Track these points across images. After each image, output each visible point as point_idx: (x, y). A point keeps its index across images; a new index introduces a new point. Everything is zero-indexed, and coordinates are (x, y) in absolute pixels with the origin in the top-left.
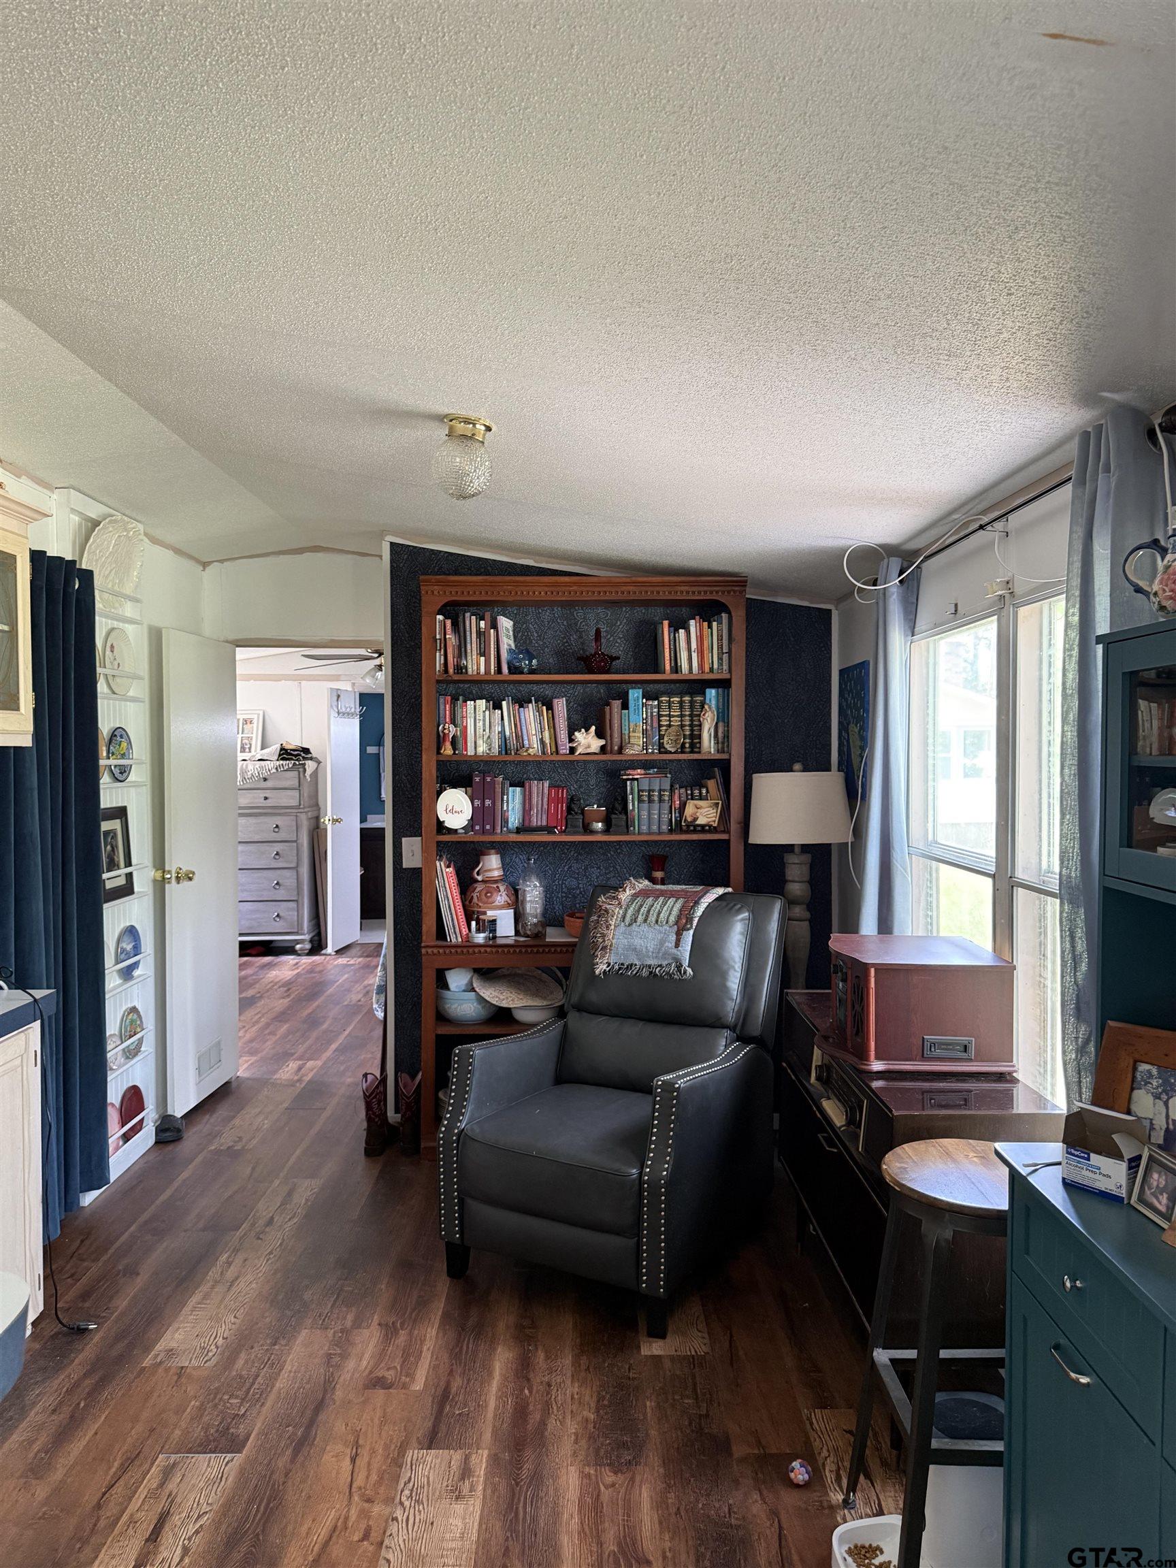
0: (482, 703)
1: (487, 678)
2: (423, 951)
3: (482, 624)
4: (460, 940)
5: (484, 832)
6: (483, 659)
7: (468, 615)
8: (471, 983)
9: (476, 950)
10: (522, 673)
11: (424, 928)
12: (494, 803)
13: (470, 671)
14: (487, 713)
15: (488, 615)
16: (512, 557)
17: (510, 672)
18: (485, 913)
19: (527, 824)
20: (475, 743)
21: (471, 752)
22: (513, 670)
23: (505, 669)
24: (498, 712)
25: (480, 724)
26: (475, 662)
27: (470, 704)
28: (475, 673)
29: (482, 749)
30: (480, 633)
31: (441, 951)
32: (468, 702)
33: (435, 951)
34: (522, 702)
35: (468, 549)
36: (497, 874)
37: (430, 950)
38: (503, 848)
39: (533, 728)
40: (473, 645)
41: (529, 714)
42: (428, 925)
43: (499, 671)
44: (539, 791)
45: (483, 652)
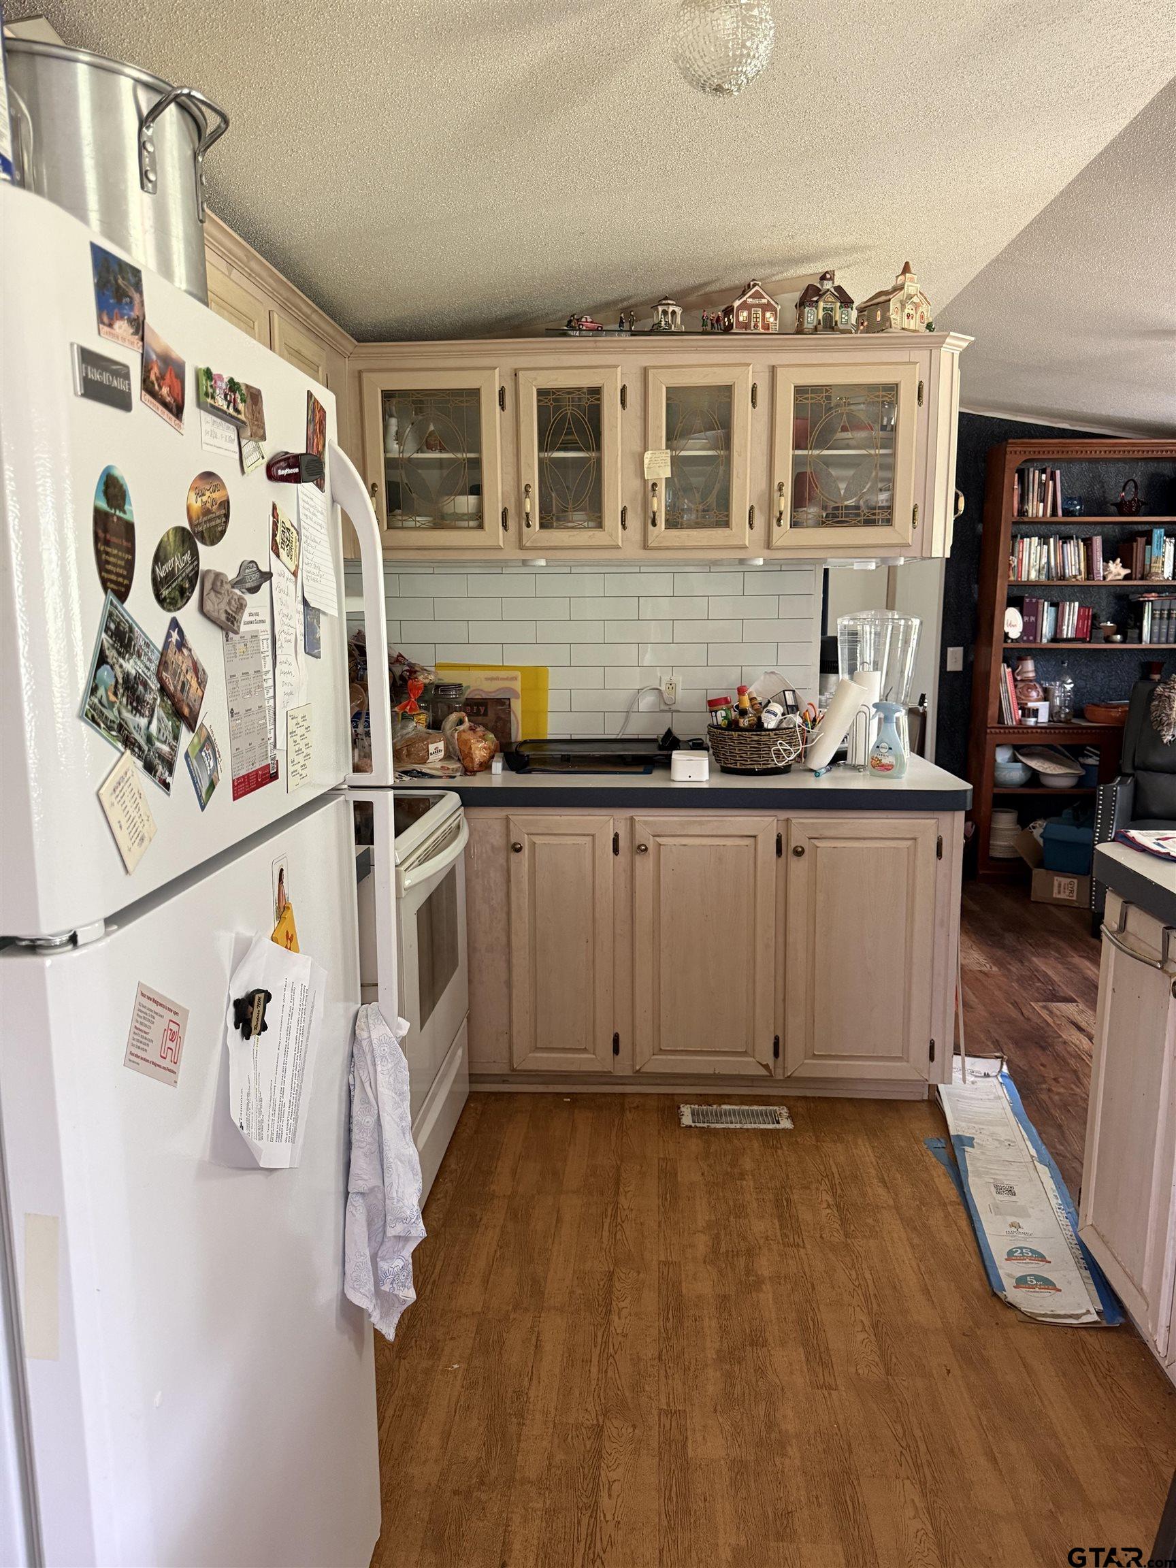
0: (1035, 540)
1: (1044, 520)
2: (988, 731)
3: (1044, 476)
4: (1014, 723)
5: (1028, 641)
6: (1042, 504)
7: (1032, 470)
8: (1014, 755)
9: (1029, 731)
10: (1075, 516)
11: (990, 713)
12: (1036, 620)
13: (1030, 515)
14: (1039, 547)
15: (1048, 471)
16: (1052, 422)
17: (1063, 516)
18: (1027, 704)
19: (1058, 636)
20: (1029, 571)
21: (1024, 578)
22: (1067, 513)
23: (1060, 512)
24: (1046, 547)
25: (1033, 556)
26: (1035, 507)
27: (1026, 540)
28: (1034, 516)
29: (1033, 576)
30: (1043, 485)
31: (1002, 731)
32: (1025, 539)
33: (998, 731)
34: (1066, 539)
35: (1017, 416)
36: (1031, 675)
37: (993, 730)
38: (1039, 654)
39: (1073, 558)
40: (1034, 494)
41: (1070, 548)
42: (992, 711)
43: (1054, 513)
44: (1072, 612)
45: (1043, 500)
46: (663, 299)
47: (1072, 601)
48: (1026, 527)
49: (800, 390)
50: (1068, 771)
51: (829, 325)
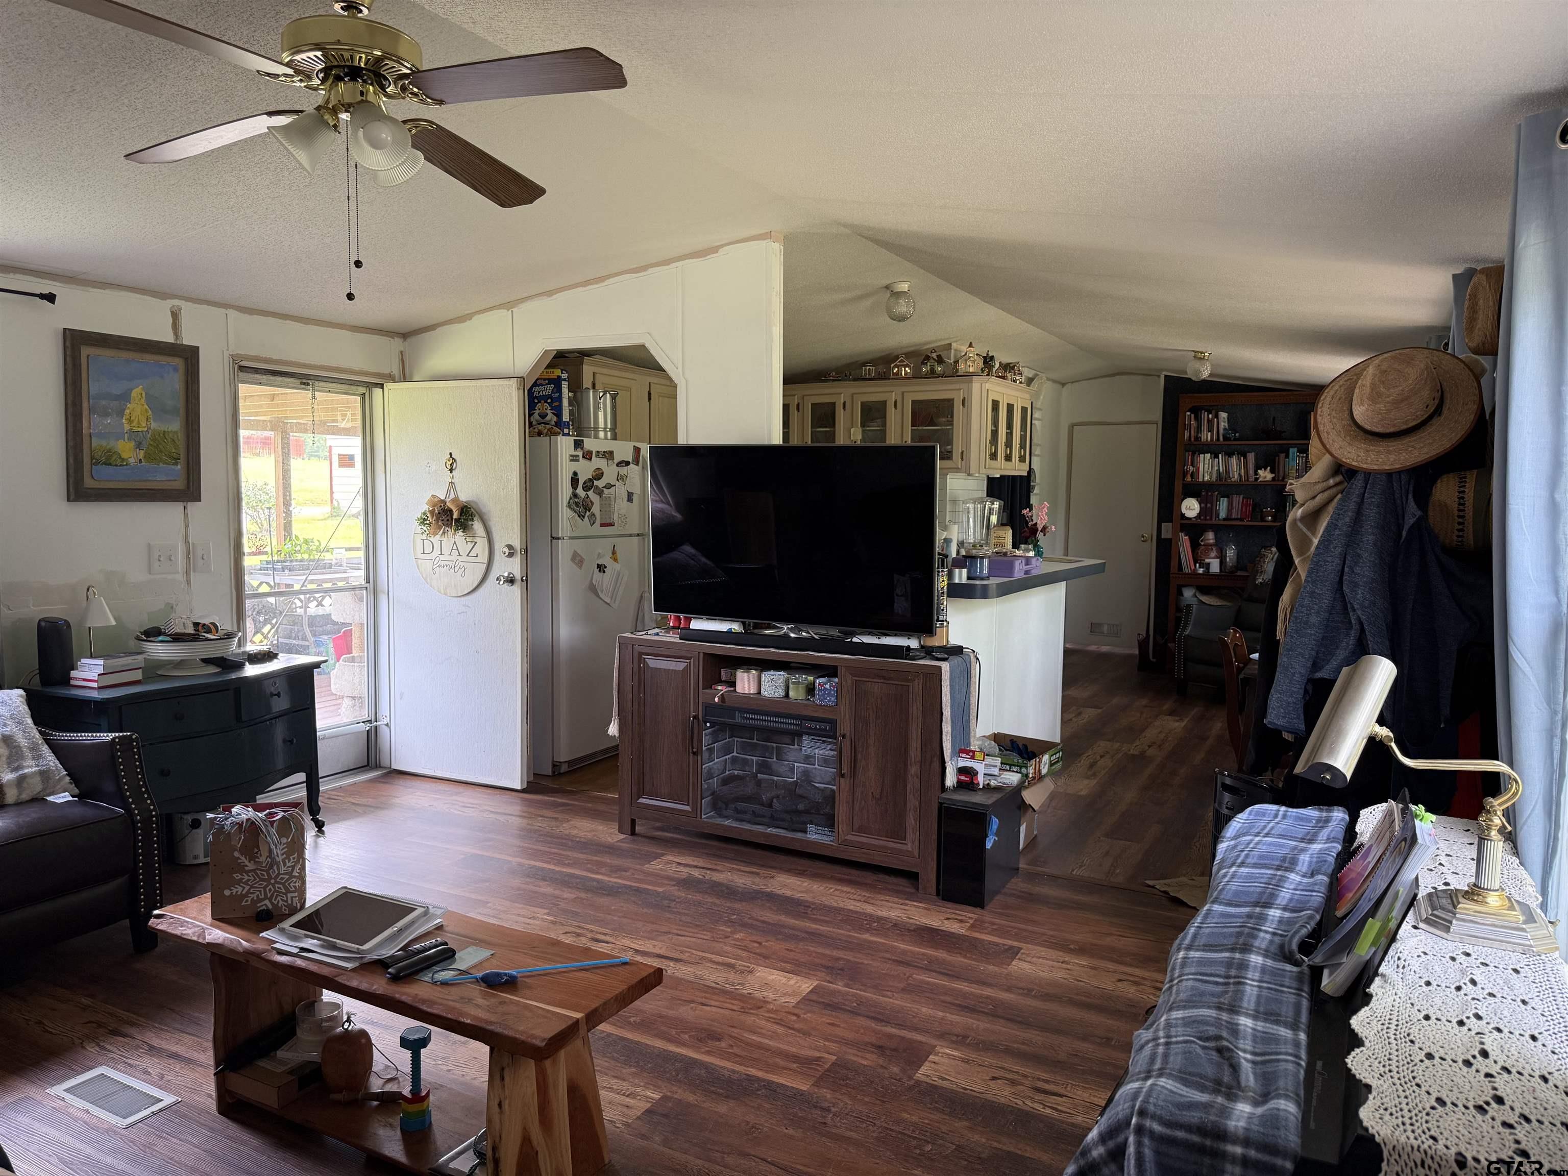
0: (1208, 456)
1: (1212, 443)
2: (1171, 577)
3: (1211, 416)
4: (1190, 571)
5: (1206, 520)
6: (1210, 433)
7: (1203, 412)
8: (1196, 594)
9: (1199, 577)
10: (1230, 440)
11: (1172, 564)
12: (1212, 506)
13: (1203, 439)
14: (1211, 460)
15: (1214, 412)
17: (1224, 440)
18: (1204, 560)
19: (1229, 516)
20: (1203, 475)
21: (1201, 480)
22: (1225, 438)
23: (1221, 438)
24: (1217, 460)
25: (1206, 466)
26: (1205, 435)
27: (1202, 456)
28: (1205, 440)
29: (1207, 478)
30: (1209, 421)
31: (1180, 577)
33: (1177, 577)
34: (1230, 455)
36: (1212, 542)
37: (1174, 577)
38: (1216, 528)
39: (1235, 468)
40: (1205, 427)
41: (1234, 461)
42: (1174, 563)
43: (1218, 439)
44: (1237, 500)
45: (1210, 430)
46: (864, 364)
47: (1239, 494)
48: (1199, 448)
49: (913, 402)
50: (1225, 603)
51: (932, 374)
